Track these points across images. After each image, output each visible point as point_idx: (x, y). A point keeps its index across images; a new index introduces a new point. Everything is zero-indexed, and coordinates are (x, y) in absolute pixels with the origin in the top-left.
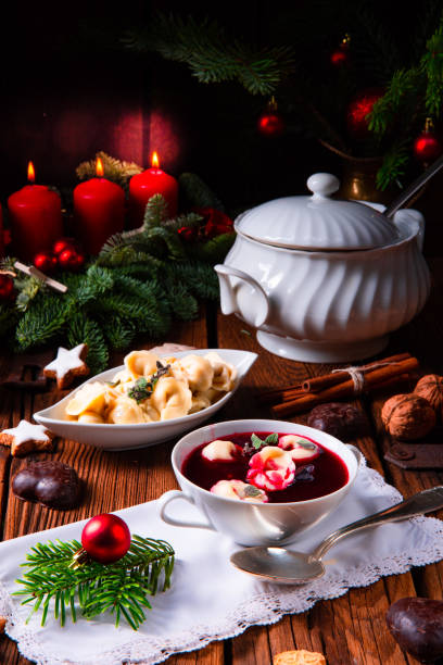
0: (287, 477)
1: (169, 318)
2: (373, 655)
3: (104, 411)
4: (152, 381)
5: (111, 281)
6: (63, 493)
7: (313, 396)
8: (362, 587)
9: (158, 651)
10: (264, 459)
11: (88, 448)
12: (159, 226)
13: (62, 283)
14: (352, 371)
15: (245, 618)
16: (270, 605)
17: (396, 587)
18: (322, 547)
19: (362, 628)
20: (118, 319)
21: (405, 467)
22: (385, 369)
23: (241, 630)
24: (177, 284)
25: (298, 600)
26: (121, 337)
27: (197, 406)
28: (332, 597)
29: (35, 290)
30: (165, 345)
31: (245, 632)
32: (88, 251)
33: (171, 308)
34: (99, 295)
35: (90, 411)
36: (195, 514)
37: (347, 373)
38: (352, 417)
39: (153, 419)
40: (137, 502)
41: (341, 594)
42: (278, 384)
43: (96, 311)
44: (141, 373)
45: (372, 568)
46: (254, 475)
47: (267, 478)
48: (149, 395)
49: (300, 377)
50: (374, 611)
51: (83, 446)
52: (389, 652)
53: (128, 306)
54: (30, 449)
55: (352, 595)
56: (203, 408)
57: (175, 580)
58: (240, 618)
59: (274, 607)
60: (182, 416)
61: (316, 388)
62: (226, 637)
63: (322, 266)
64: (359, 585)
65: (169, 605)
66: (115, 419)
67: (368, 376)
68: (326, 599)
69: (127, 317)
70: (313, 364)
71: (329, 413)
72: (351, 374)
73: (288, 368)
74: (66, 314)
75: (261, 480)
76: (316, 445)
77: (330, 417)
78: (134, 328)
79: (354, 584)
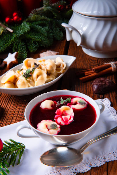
0: (70, 119)
1: (52, 40)
3: (14, 82)
4: (33, 70)
7: (96, 74)
10: (62, 111)
14: (112, 63)
17: (111, 167)
24: (56, 28)
25: (69, 173)
26: (33, 48)
27: (49, 80)
28: (84, 172)
29: (2, 32)
30: (47, 51)
33: (53, 36)
34: (25, 33)
35: (9, 82)
37: (110, 64)
38: (108, 84)
39: (32, 85)
41: (88, 170)
42: (85, 67)
43: (24, 39)
44: (30, 67)
45: (103, 158)
46: (57, 118)
47: (62, 119)
48: (31, 76)
49: (94, 64)
53: (35, 36)
55: (92, 171)
56: (52, 80)
61: (97, 71)
63: (102, 23)
64: (96, 166)
66: (18, 86)
68: (81, 173)
69: (35, 41)
70: (100, 58)
71: (99, 83)
72: (111, 65)
73: (90, 60)
74: (12, 40)
75: (59, 120)
76: (86, 103)
77: (99, 85)
78: (38, 44)
79: (94, 166)
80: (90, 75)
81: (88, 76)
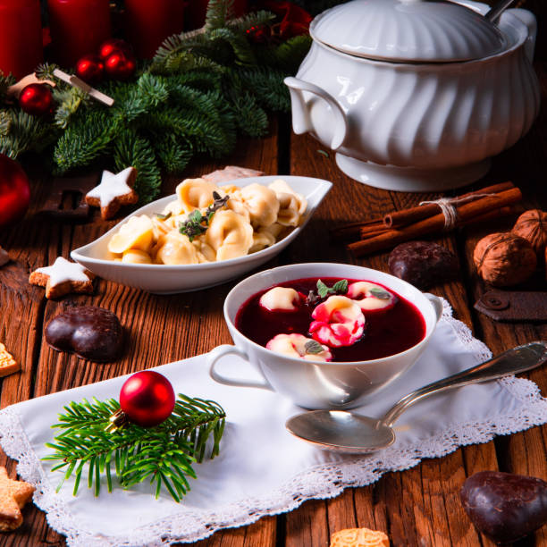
0: (354, 331)
1: (233, 135)
2: (444, 535)
3: (152, 249)
4: (208, 215)
5: (166, 93)
6: (102, 344)
7: (396, 233)
8: (436, 458)
9: (202, 527)
10: (330, 310)
11: (134, 290)
12: (223, 26)
13: (108, 94)
14: (443, 203)
15: (301, 491)
16: (330, 477)
17: (475, 458)
18: (394, 411)
19: (434, 505)
20: (173, 137)
21: (497, 318)
22: (482, 201)
23: (296, 504)
24: (244, 95)
25: (362, 471)
26: (176, 158)
27: (259, 244)
28: (401, 469)
29: (77, 103)
30: (227, 168)
31: (300, 507)
32: (139, 55)
33: (236, 123)
34: (151, 109)
35: (136, 248)
36: (249, 372)
37: (437, 205)
38: (438, 258)
39: (207, 258)
40: (186, 355)
41: (412, 466)
42: (357, 217)
43: (148, 128)
44: (196, 205)
45: (449, 436)
46: (318, 329)
47: (332, 331)
48: (203, 231)
49: (383, 209)
50: (448, 485)
51: (127, 289)
52: (462, 531)
53: (185, 121)
54: (67, 291)
55: (424, 467)
56: (267, 246)
57: (225, 446)
58: (295, 491)
59: (335, 479)
60: (241, 255)
61: (399, 223)
62: (279, 512)
63: (410, 81)
64: (433, 456)
65: (217, 475)
66: (165, 259)
67: (461, 209)
68: (395, 471)
69: (183, 135)
70: (399, 192)
71: (412, 254)
72: (442, 206)
73: (369, 197)
74: (112, 131)
75: (325, 334)
76: (390, 294)
77: (413, 259)
78: (192, 147)
79: (427, 454)
80: (379, 237)
81: (372, 240)
